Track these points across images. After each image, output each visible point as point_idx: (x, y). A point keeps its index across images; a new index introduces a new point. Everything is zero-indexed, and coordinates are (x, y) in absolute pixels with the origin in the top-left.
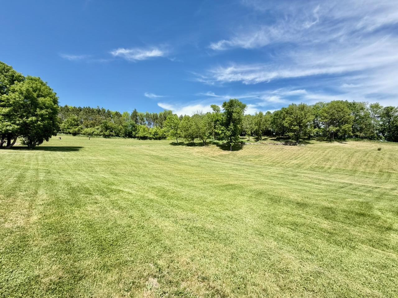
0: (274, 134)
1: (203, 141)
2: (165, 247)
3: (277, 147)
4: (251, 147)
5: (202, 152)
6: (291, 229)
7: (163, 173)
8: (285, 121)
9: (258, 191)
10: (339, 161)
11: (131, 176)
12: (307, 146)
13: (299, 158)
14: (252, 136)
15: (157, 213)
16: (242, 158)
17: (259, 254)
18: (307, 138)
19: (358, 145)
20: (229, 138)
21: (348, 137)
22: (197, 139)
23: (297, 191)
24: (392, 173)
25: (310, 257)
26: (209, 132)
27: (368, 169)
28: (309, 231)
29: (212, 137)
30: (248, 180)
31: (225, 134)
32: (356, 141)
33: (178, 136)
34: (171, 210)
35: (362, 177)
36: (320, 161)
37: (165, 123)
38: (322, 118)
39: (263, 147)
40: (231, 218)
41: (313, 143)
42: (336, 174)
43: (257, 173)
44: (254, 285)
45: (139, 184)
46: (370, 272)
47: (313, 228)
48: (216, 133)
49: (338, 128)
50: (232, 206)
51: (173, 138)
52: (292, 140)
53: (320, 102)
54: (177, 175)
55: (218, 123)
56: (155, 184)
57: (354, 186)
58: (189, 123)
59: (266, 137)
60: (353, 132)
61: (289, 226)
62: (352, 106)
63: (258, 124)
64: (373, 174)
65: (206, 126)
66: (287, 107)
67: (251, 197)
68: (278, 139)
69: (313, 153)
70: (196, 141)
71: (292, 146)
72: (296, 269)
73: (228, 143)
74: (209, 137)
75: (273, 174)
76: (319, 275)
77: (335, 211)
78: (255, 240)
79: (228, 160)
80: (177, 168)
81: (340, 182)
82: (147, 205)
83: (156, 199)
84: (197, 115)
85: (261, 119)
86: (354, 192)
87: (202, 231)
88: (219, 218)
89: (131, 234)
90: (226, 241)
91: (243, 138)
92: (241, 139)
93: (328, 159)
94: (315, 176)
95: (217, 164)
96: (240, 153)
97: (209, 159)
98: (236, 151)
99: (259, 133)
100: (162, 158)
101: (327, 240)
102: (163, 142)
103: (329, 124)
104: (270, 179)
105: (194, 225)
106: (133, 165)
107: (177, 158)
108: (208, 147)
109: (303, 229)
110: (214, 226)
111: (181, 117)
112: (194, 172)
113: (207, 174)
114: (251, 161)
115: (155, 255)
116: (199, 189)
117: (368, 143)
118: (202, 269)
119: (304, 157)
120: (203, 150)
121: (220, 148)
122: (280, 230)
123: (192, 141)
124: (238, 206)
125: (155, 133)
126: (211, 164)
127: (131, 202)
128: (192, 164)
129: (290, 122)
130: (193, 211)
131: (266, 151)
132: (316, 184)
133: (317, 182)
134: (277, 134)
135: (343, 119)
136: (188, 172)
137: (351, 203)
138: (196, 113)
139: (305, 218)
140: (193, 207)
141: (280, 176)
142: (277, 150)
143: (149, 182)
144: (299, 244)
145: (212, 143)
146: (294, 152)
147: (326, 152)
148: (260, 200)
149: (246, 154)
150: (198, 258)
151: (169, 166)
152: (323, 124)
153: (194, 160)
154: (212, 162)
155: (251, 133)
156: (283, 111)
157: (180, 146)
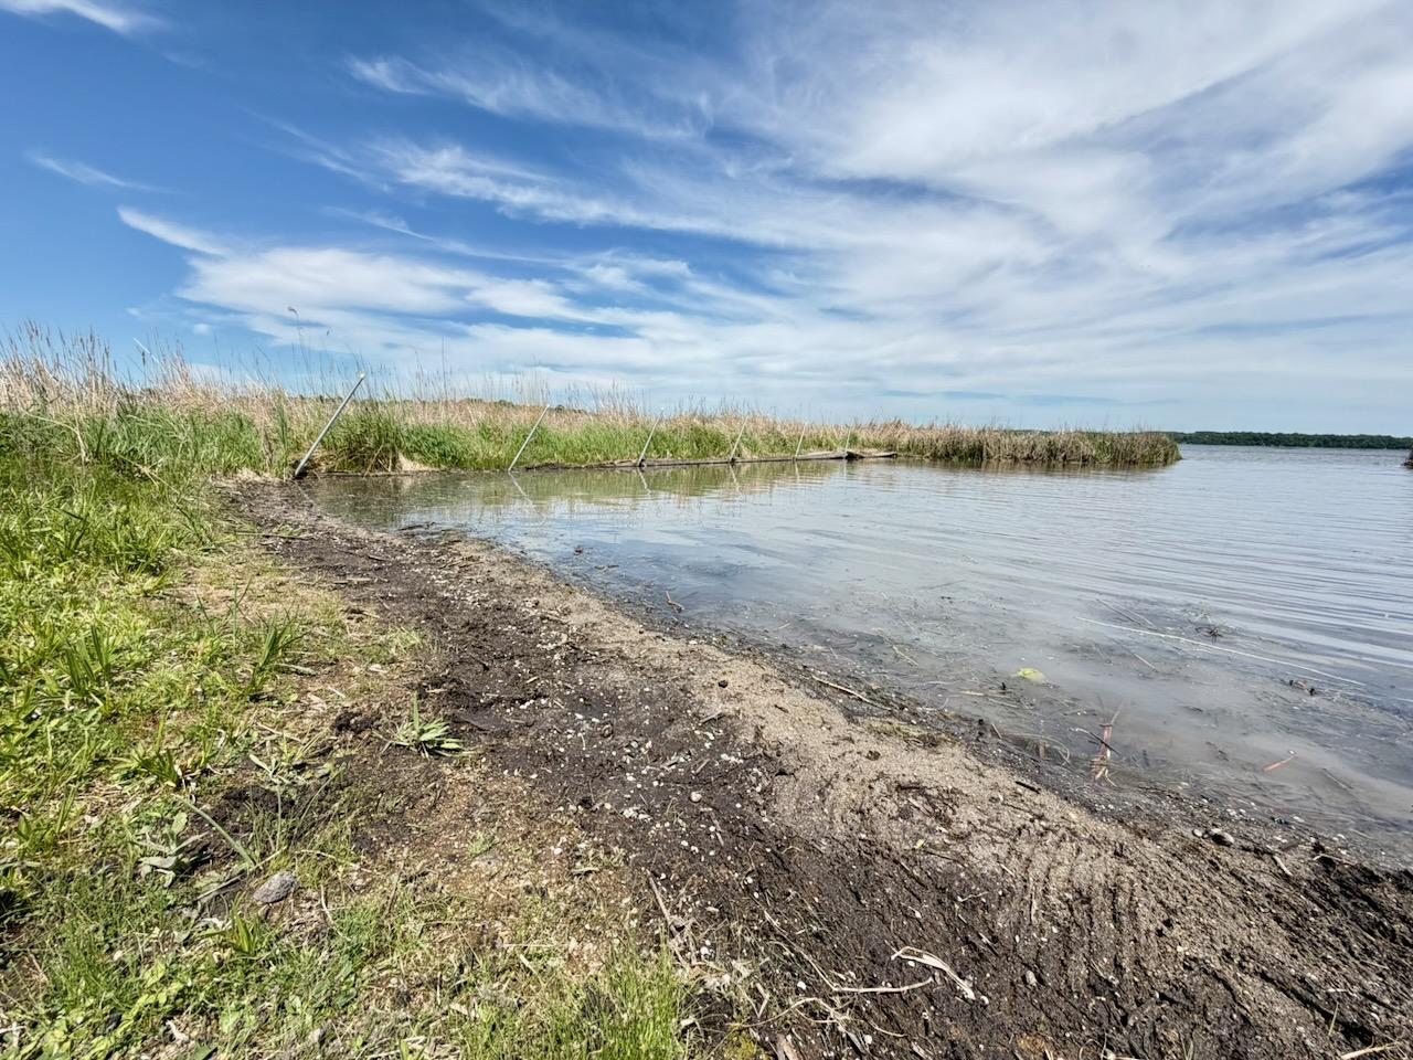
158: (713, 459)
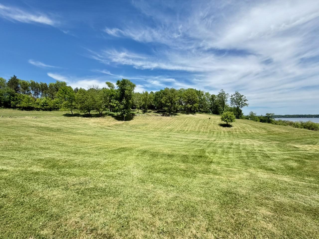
0: (156, 108)
1: (100, 113)
2: (51, 215)
3: (158, 117)
4: (140, 118)
5: (98, 123)
6: (163, 173)
7: (53, 144)
8: (163, 99)
9: (143, 151)
10: (192, 126)
11: (7, 151)
12: (175, 116)
13: (171, 125)
14: (140, 109)
15: (44, 185)
16: (133, 126)
17: (140, 196)
18: (175, 112)
19: (201, 116)
20: (123, 111)
21: (196, 111)
22: (94, 110)
23: (169, 147)
24: (214, 131)
25: (172, 188)
26: (105, 105)
27: (205, 130)
28: (173, 172)
29: (108, 110)
30: (137, 143)
31: (119, 107)
32: (200, 113)
33: (73, 107)
34: (62, 178)
35: (202, 135)
36: (183, 127)
37: (57, 94)
38: (184, 98)
39: (148, 117)
40: (121, 174)
41: (179, 115)
42: (190, 134)
43: (144, 137)
44: (135, 220)
45: (20, 158)
46: (201, 188)
47: (176, 170)
48: (111, 106)
49: (191, 106)
50: (123, 165)
51: (67, 110)
52: (167, 112)
53: (182, 88)
54: (71, 145)
55: (113, 97)
56: (42, 156)
57: (199, 141)
58: (85, 96)
59: (150, 110)
60: (199, 108)
61: (162, 172)
62: (199, 93)
63: (145, 100)
64: (207, 132)
65: (102, 99)
66: (164, 89)
67: (138, 155)
68: (158, 112)
69: (178, 122)
70: (92, 112)
71: (167, 117)
72: (164, 199)
73: (122, 114)
74: (104, 110)
75: (155, 137)
76: (176, 198)
77: (188, 157)
78: (138, 187)
79: (122, 128)
80: (71, 138)
81: (192, 139)
82: (29, 179)
83: (43, 171)
84: (93, 89)
85: (147, 96)
86: (199, 144)
87: (93, 191)
88: (111, 176)
89: (3, 215)
90: (115, 194)
91: (134, 111)
92: (132, 111)
93: (187, 125)
94: (179, 137)
95: (113, 132)
96: (132, 122)
97: (105, 128)
98: (128, 121)
99: (146, 107)
100: (53, 129)
101: (183, 176)
102: (55, 113)
103: (187, 103)
104: (153, 141)
105: (86, 187)
106: (11, 138)
107: (72, 128)
108: (104, 118)
109: (170, 171)
110: (106, 184)
111: (77, 89)
112: (90, 140)
113: (102, 141)
114: (140, 128)
115: (38, 227)
116: (94, 155)
117: (205, 115)
118: (90, 223)
119: (174, 124)
120: (99, 120)
121: (115, 119)
122: (156, 175)
123: (88, 113)
124: (127, 164)
125: (44, 104)
126: (107, 132)
127: (5, 179)
128: (88, 133)
129: (165, 100)
130: (85, 175)
131: (150, 121)
132: (180, 141)
133: (181, 140)
134: (158, 108)
135: (194, 100)
136: (83, 141)
137: (196, 151)
138: (92, 87)
139: (172, 164)
140: (86, 171)
141: (159, 138)
142: (157, 120)
143: (35, 155)
144: (167, 182)
145: (108, 115)
146: (168, 121)
147: (186, 120)
148: (144, 157)
149: (136, 123)
150: (88, 215)
151: (61, 137)
152: (184, 103)
153: (90, 130)
154: (108, 130)
155: (140, 107)
156: (161, 92)
157: (76, 117)
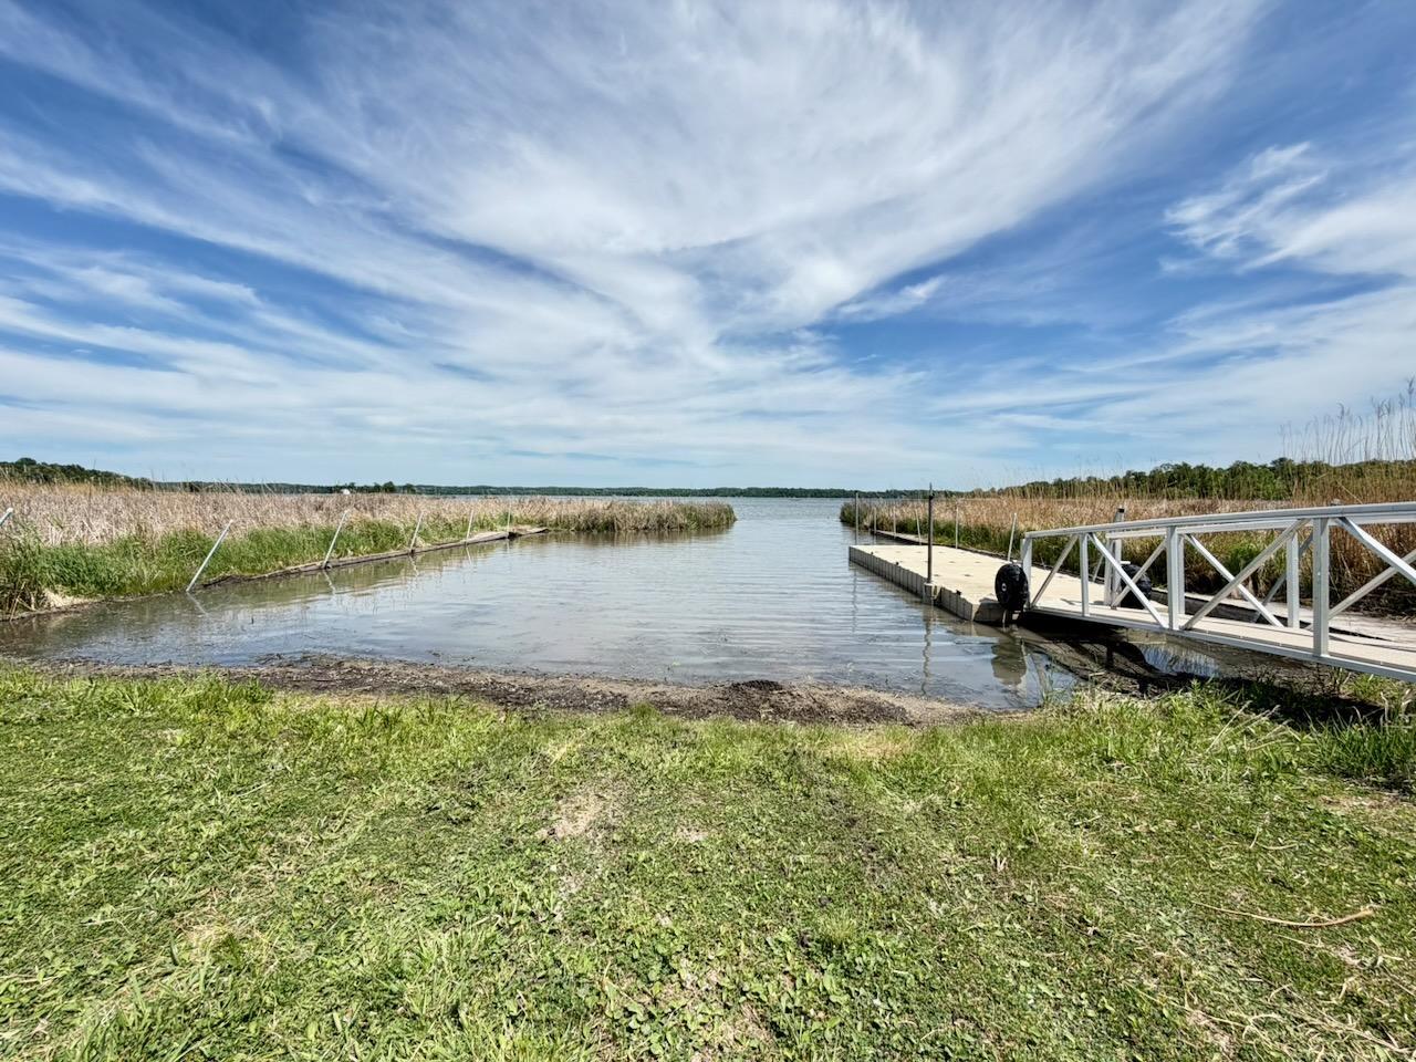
158: (392, 552)
